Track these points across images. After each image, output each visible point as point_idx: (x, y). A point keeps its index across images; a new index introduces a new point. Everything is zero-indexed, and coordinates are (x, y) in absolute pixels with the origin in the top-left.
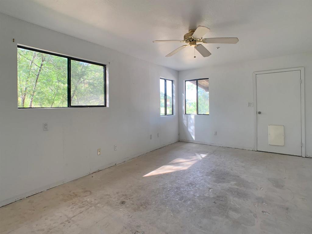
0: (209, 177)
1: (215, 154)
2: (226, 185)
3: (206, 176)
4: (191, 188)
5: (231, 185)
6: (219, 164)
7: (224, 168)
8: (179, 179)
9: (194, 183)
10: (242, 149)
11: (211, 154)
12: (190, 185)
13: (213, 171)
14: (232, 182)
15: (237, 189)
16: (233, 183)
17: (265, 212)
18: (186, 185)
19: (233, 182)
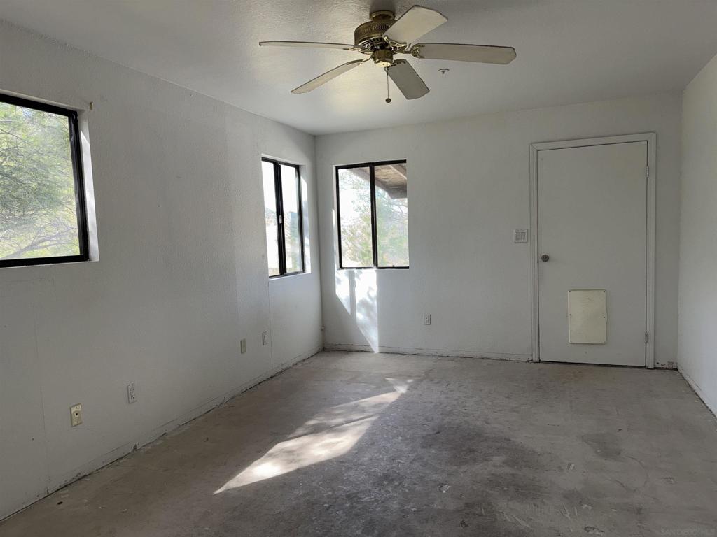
0: (433, 451)
1: (432, 380)
2: (482, 470)
3: (423, 447)
4: (390, 489)
5: (494, 466)
6: (448, 409)
7: (466, 419)
8: (349, 469)
9: (395, 475)
10: (501, 360)
11: (421, 381)
12: (385, 482)
13: (439, 433)
14: (495, 458)
15: (513, 475)
16: (498, 459)
17: (591, 528)
18: (374, 484)
19: (498, 457)
